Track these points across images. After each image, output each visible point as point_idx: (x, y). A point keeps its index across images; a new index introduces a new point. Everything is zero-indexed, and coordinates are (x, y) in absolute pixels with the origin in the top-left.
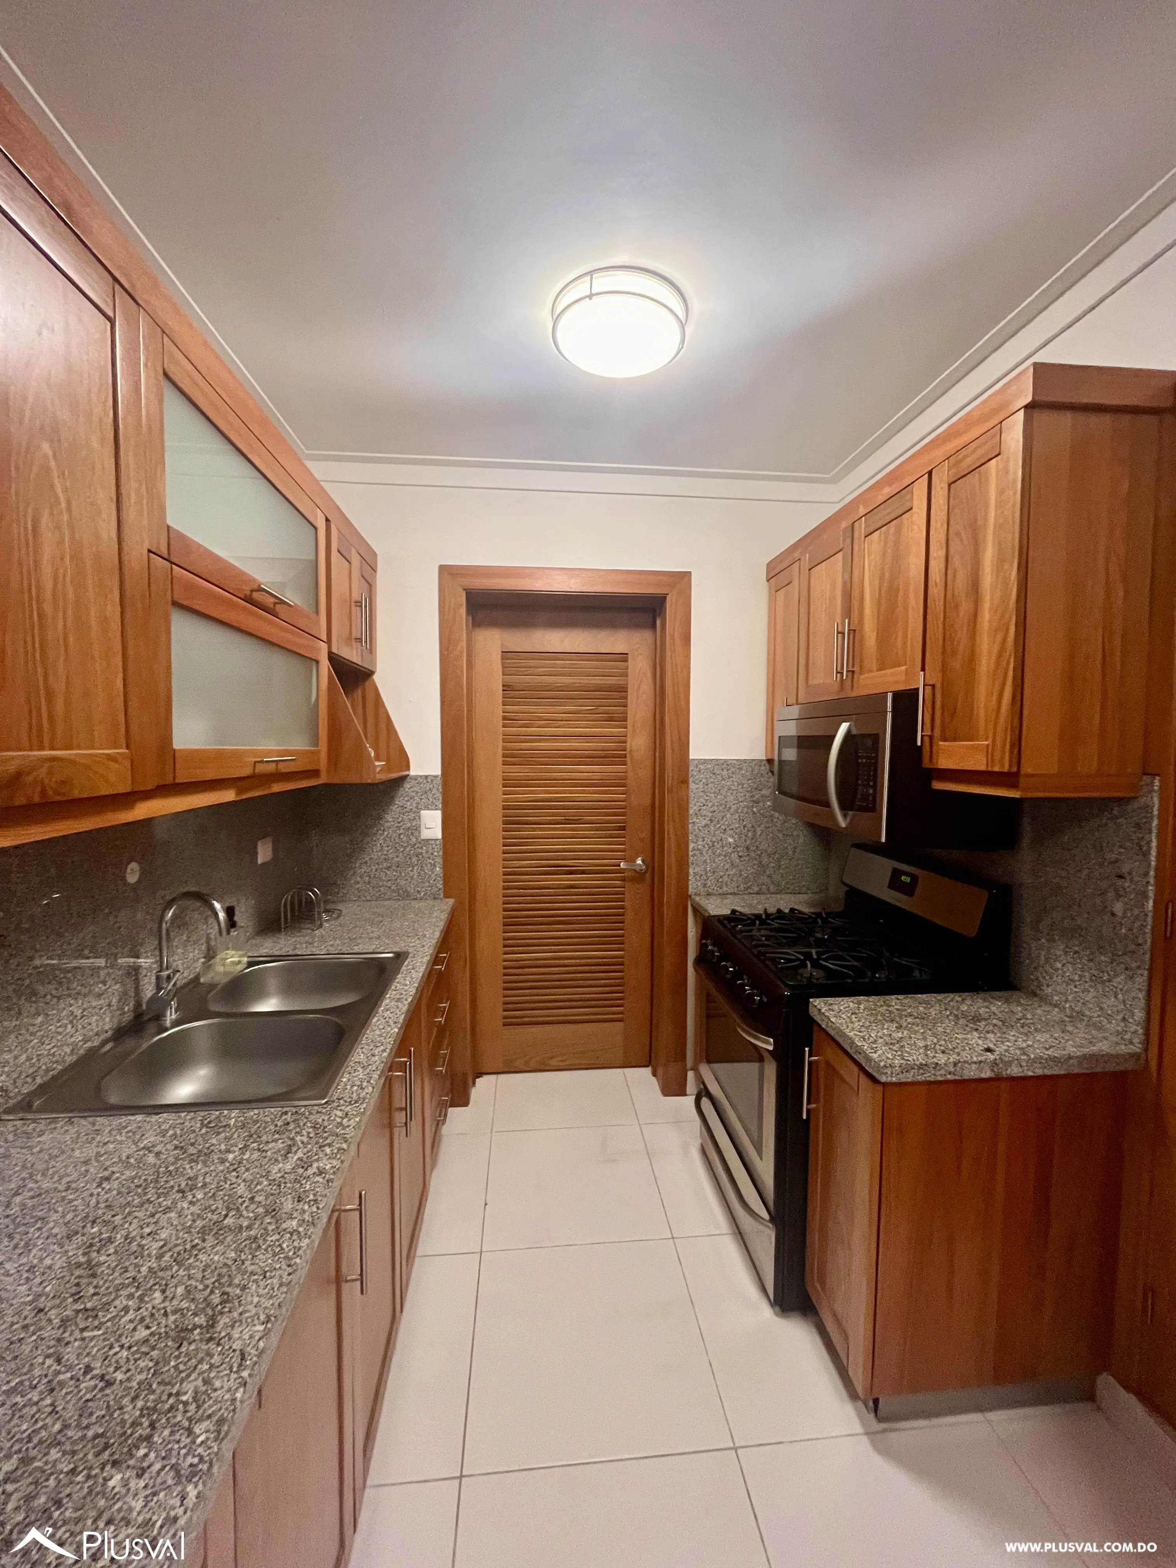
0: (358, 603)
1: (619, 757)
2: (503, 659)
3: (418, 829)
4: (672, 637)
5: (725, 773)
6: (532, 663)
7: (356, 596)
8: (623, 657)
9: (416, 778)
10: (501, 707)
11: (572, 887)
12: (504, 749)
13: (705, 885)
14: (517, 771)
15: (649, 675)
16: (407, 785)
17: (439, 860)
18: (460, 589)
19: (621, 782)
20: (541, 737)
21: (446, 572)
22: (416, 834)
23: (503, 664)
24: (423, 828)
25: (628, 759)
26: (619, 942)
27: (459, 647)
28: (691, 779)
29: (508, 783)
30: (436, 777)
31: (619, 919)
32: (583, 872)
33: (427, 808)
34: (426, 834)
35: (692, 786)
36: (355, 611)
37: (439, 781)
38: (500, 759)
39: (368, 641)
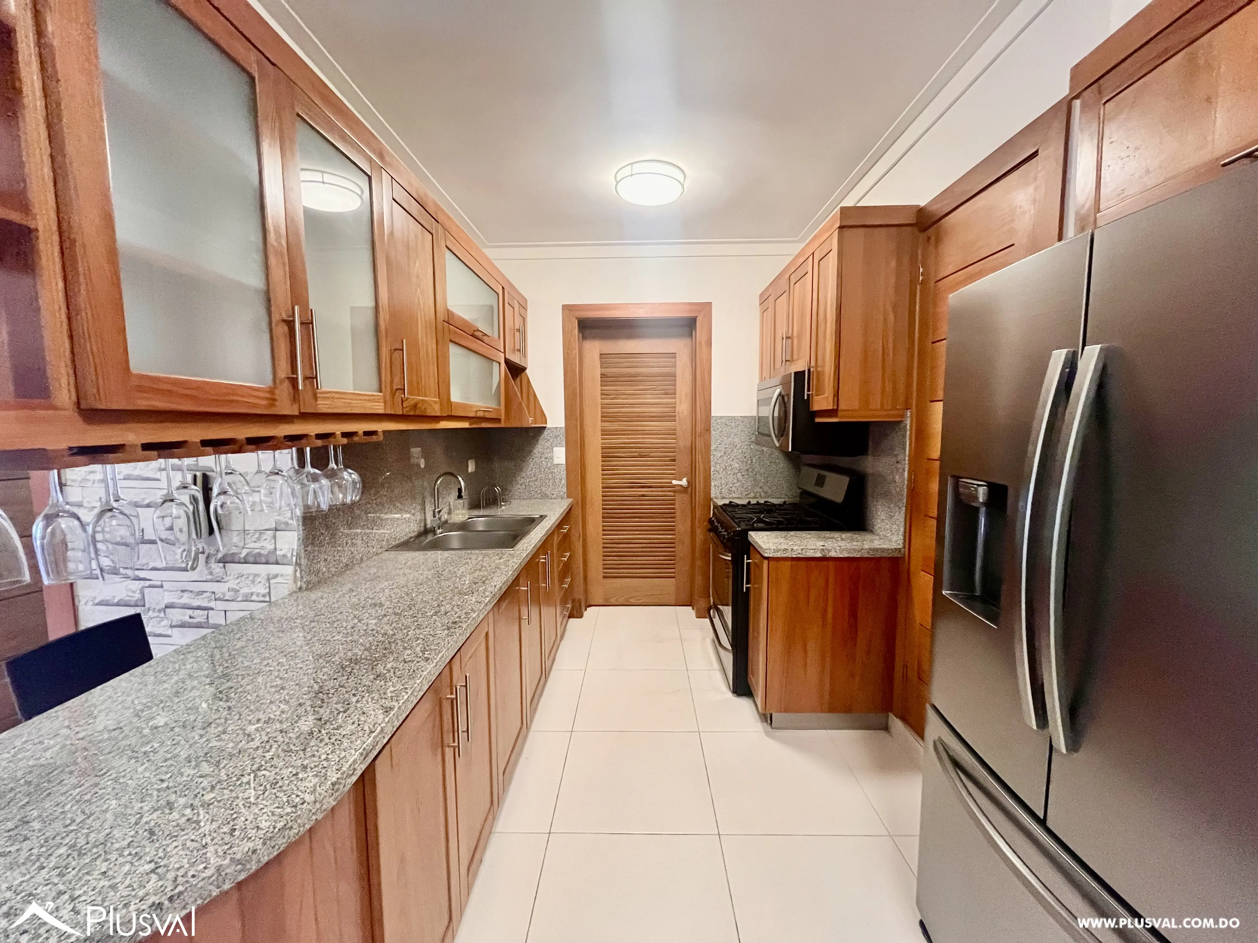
0: (518, 330)
1: (671, 417)
2: (600, 358)
3: (552, 458)
4: (700, 342)
5: (733, 424)
6: (617, 360)
7: (517, 327)
8: (673, 355)
9: (550, 429)
10: (600, 388)
11: (643, 496)
12: (602, 413)
13: (721, 493)
14: (608, 426)
15: (689, 365)
16: (546, 433)
17: (564, 476)
18: (574, 319)
19: (672, 433)
20: (623, 405)
21: (567, 309)
22: (551, 461)
23: (600, 361)
24: (555, 458)
25: (677, 418)
26: (672, 530)
27: (574, 352)
28: (712, 429)
29: (604, 432)
30: (561, 428)
31: (672, 515)
32: (650, 487)
33: (556, 446)
34: (556, 461)
35: (713, 433)
36: (517, 334)
37: (563, 430)
38: (599, 418)
39: (522, 350)
